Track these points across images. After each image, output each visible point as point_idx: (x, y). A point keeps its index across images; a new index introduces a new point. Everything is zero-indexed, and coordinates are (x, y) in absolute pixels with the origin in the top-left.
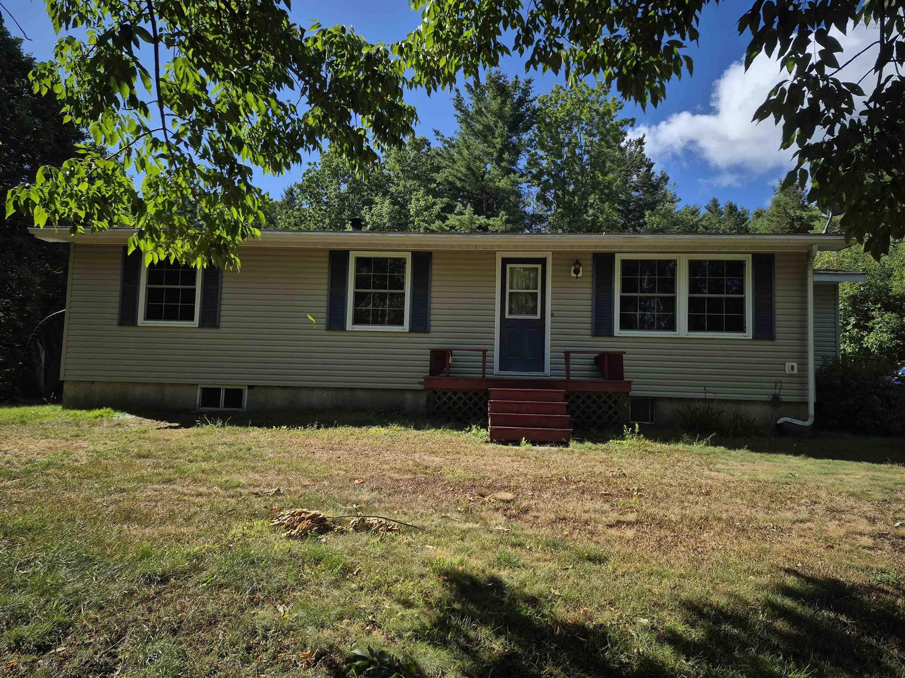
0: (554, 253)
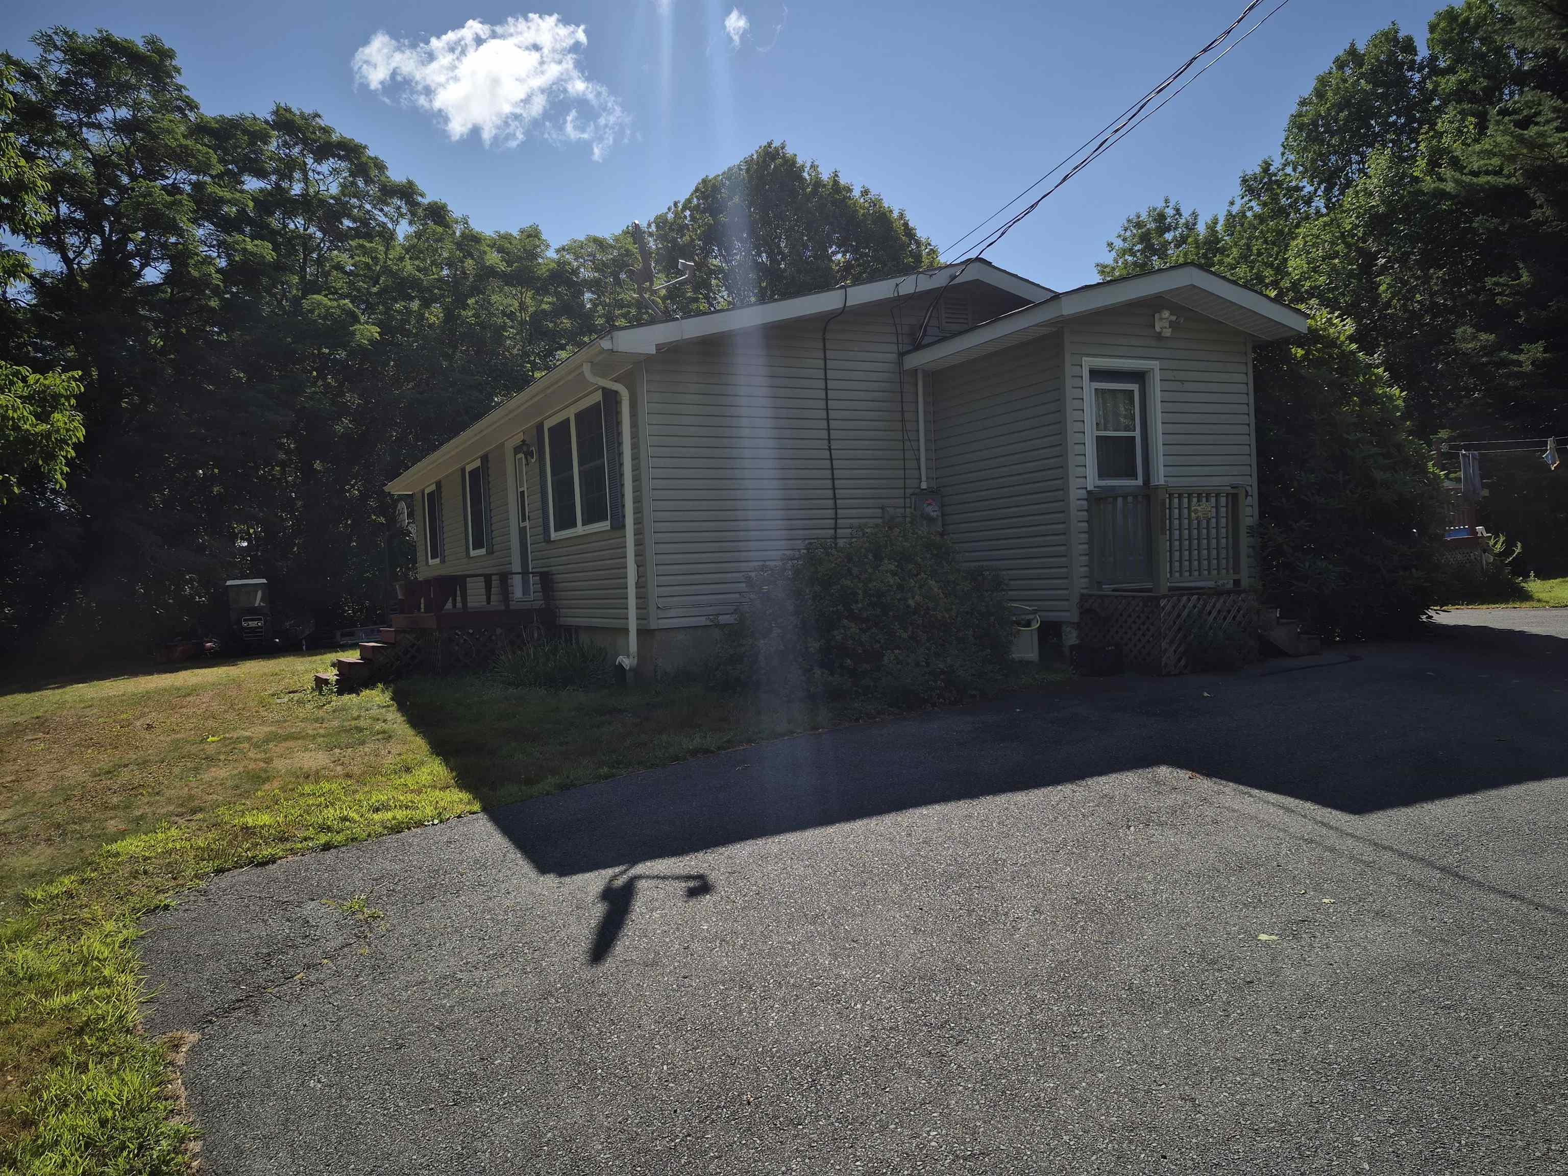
0: (523, 432)
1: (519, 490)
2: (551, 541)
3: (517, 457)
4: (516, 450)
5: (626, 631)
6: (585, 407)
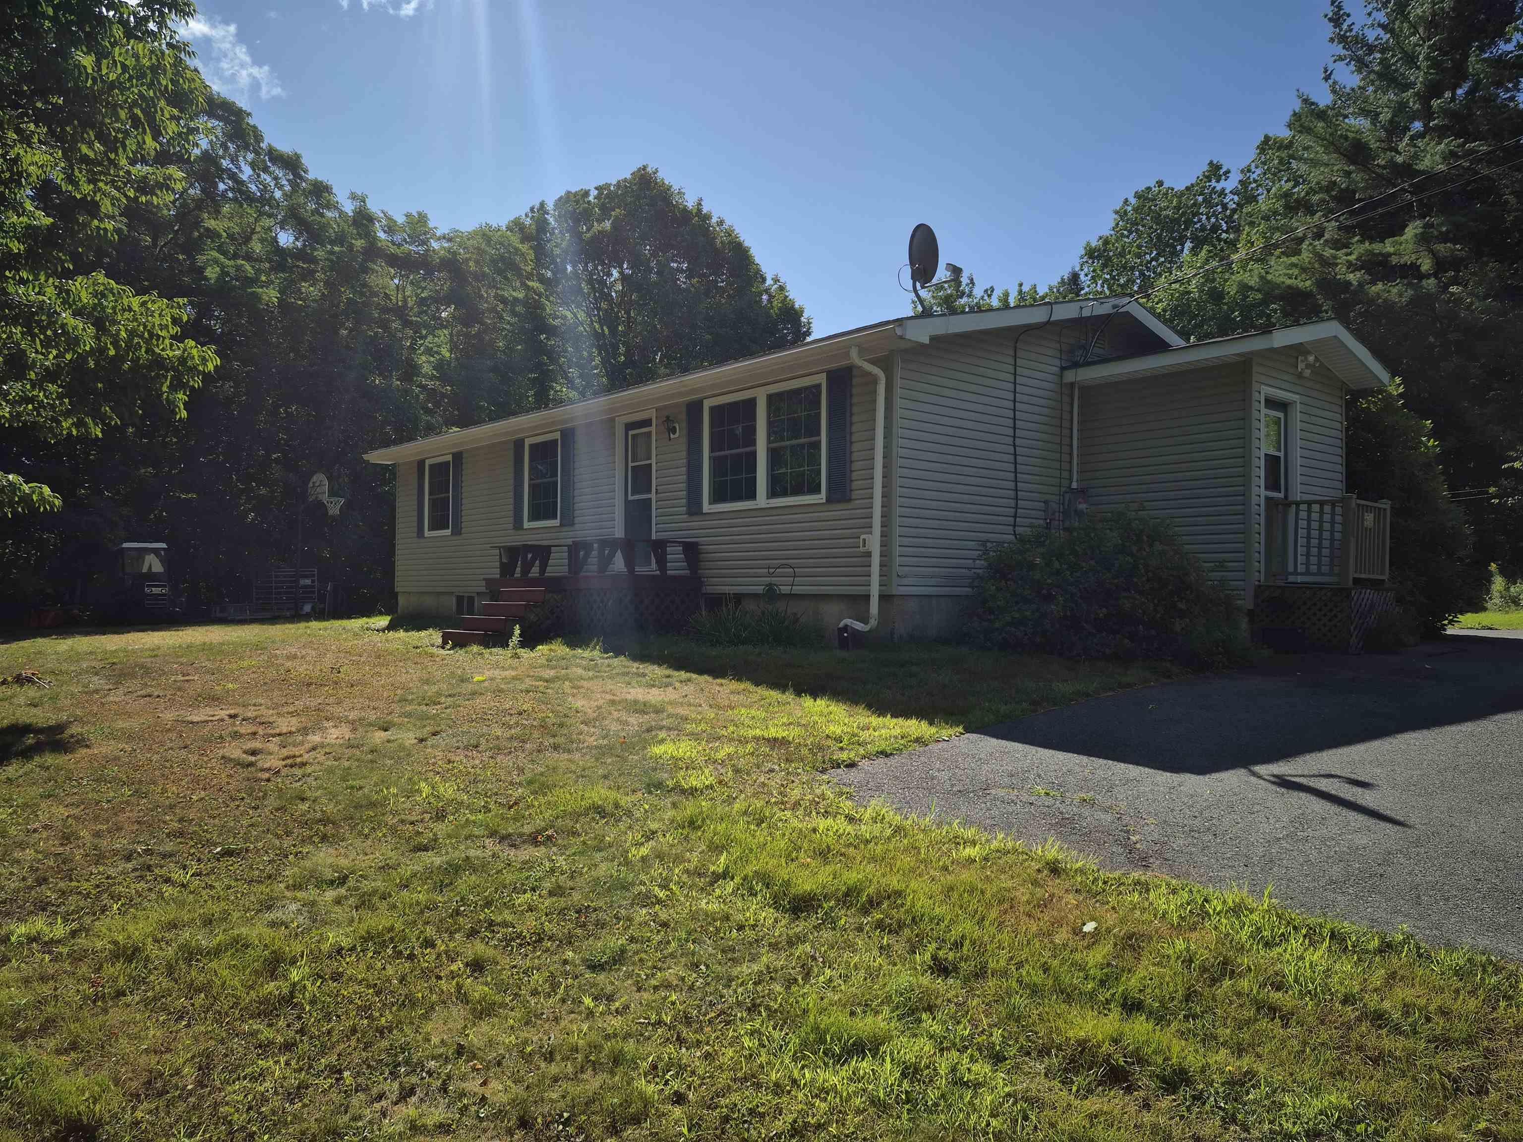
0: (657, 409)
1: (630, 464)
2: (702, 514)
3: (631, 433)
4: (629, 426)
5: (867, 597)
6: (788, 388)
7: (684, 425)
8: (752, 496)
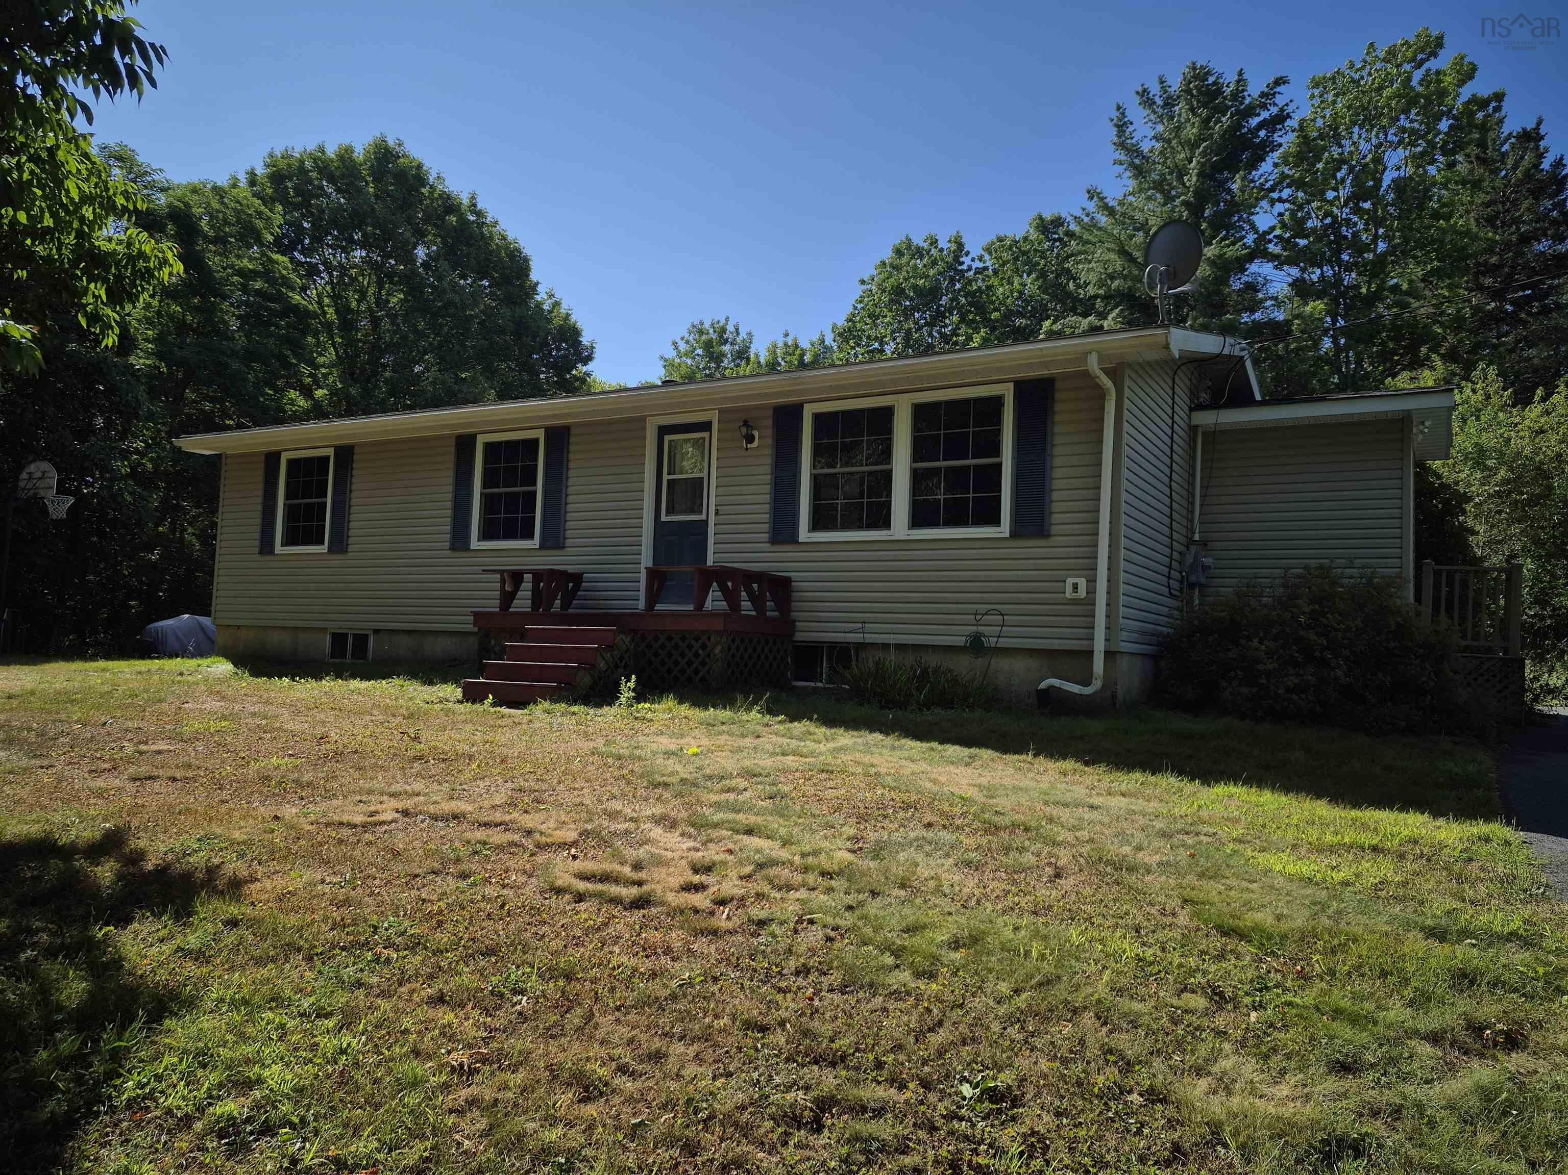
0: (721, 411)
1: (666, 477)
2: (797, 542)
3: (667, 438)
4: (664, 430)
5: (1091, 652)
6: (946, 398)
7: (769, 432)
8: (886, 524)
